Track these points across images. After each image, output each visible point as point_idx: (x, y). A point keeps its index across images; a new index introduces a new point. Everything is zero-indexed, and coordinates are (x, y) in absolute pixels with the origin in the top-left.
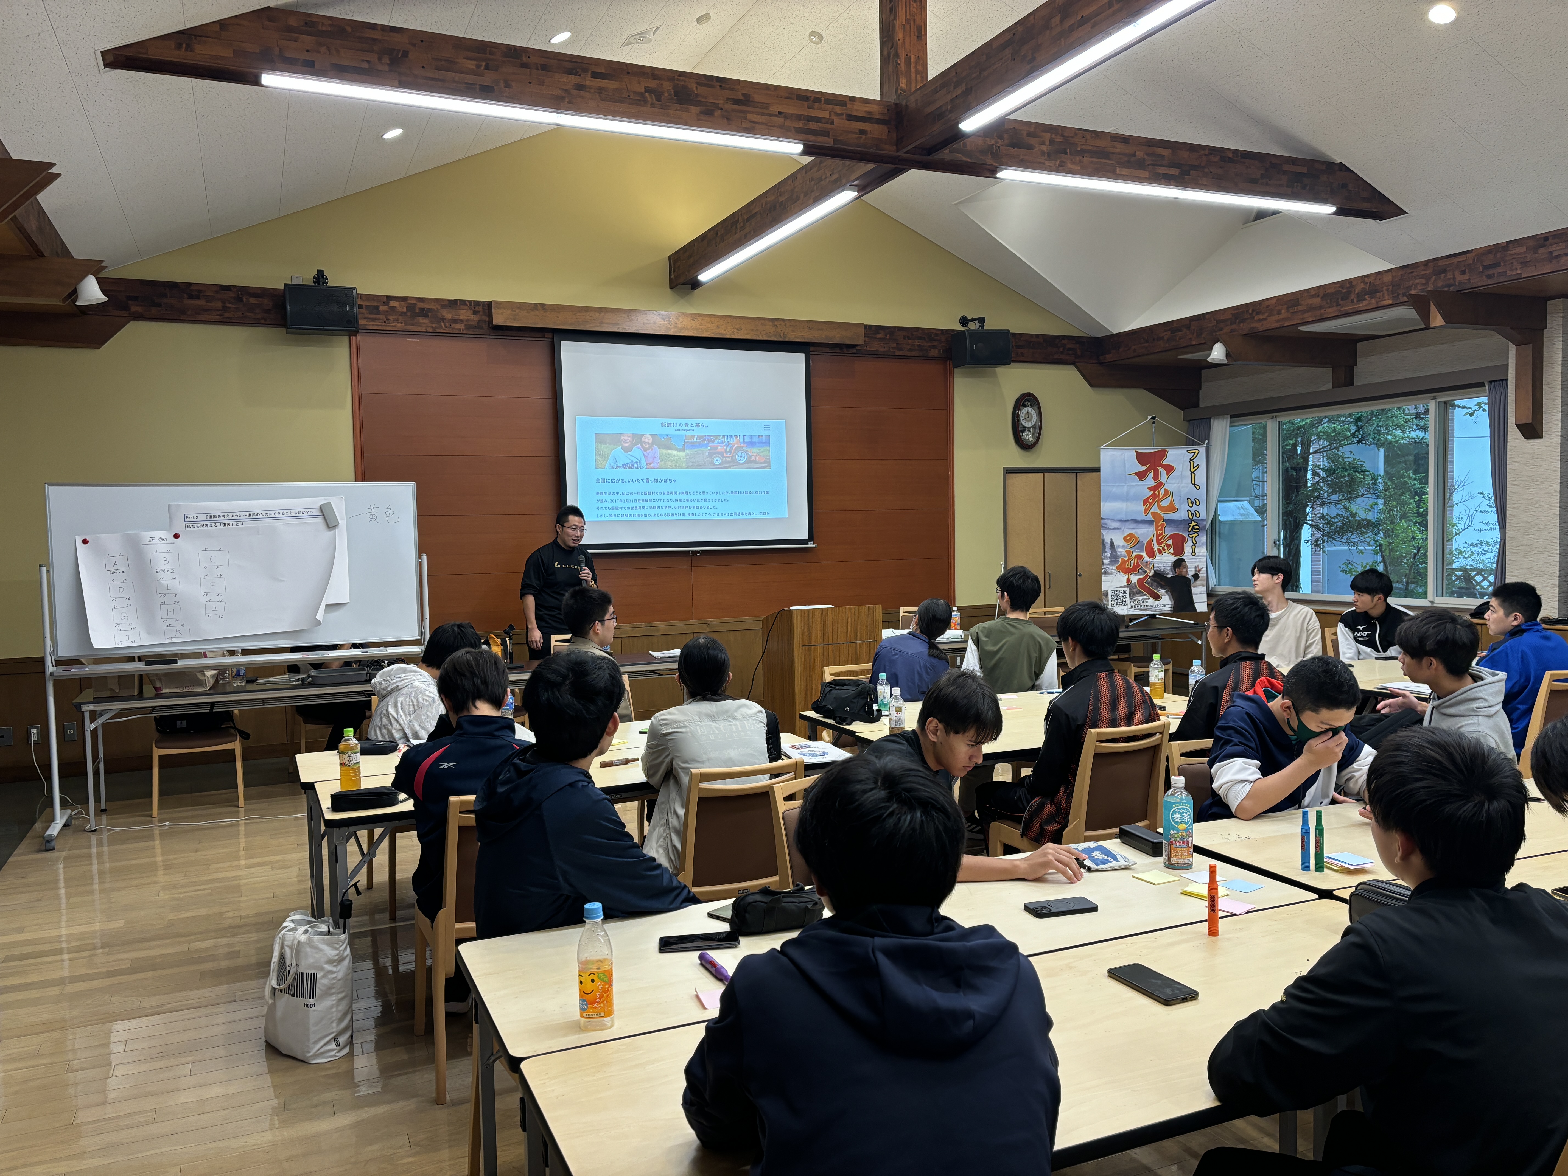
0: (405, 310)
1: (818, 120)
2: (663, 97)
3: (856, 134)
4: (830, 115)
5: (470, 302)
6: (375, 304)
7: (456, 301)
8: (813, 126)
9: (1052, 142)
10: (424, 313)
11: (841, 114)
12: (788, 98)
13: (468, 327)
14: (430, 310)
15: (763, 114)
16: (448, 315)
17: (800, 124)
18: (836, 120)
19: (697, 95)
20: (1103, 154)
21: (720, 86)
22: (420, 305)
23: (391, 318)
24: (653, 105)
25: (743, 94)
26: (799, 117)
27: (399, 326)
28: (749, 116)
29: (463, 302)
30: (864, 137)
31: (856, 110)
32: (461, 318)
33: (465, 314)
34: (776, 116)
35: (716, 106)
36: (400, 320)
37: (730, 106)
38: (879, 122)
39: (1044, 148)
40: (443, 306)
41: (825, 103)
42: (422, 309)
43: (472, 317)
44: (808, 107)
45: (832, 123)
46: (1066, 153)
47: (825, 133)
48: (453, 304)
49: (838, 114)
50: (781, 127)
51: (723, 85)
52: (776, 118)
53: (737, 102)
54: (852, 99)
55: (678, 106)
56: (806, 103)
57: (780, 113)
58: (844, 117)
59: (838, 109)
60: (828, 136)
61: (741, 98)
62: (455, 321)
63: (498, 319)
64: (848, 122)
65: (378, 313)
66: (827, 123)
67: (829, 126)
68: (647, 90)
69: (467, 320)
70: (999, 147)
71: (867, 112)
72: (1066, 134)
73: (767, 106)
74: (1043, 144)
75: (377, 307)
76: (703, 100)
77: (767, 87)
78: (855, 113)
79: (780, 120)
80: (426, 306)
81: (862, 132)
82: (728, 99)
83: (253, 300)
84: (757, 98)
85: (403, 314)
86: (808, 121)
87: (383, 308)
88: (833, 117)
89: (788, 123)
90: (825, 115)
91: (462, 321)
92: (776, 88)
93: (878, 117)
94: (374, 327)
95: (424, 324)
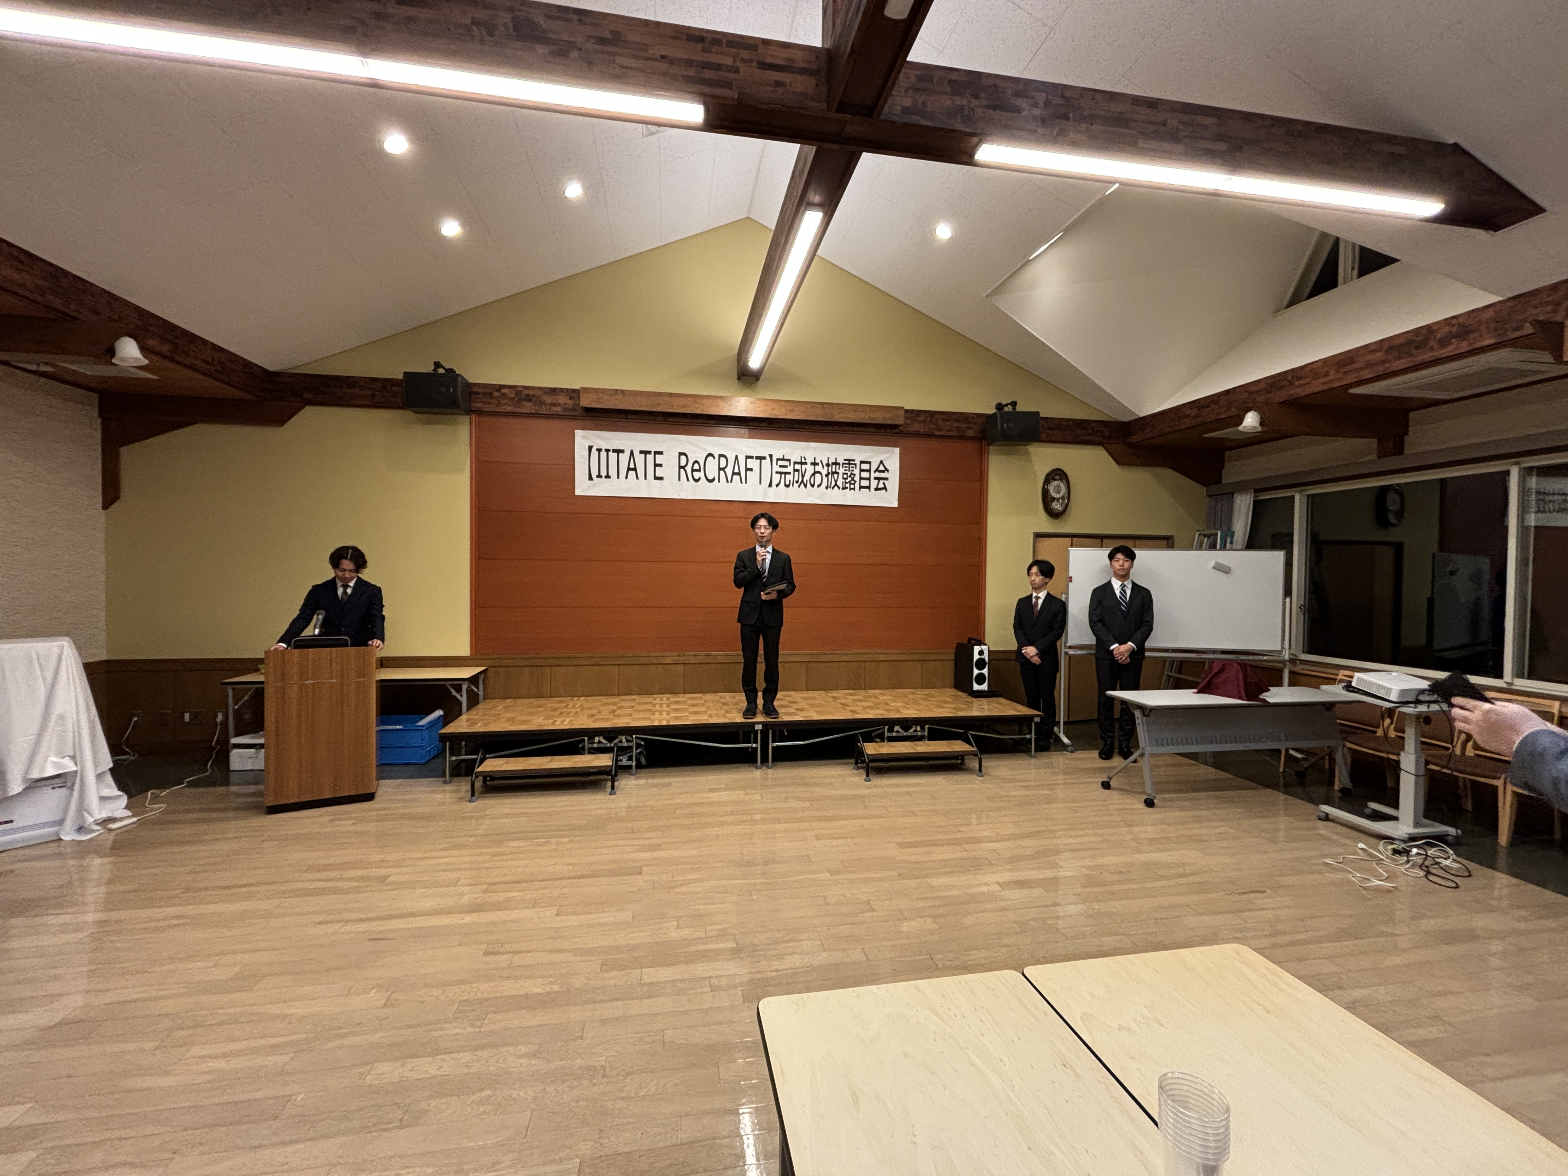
0: (513, 395)
1: (718, 67)
2: (497, 32)
3: (771, 86)
4: (734, 61)
5: (567, 390)
6: (490, 391)
7: (555, 389)
8: (709, 74)
9: (1047, 104)
10: (528, 398)
11: (751, 61)
12: (674, 38)
13: (565, 409)
14: (534, 396)
15: (638, 57)
16: (549, 400)
17: (692, 72)
18: (742, 67)
19: (545, 31)
20: (1120, 121)
21: (579, 20)
22: (526, 392)
23: (501, 402)
24: (482, 41)
25: (611, 32)
26: (689, 63)
27: (509, 409)
28: (619, 60)
29: (562, 390)
30: (780, 90)
31: (772, 56)
32: (560, 402)
33: (563, 399)
34: (657, 60)
35: (572, 45)
36: (510, 403)
37: (591, 46)
38: (803, 71)
39: (1037, 112)
40: (545, 393)
41: (727, 46)
42: (527, 395)
43: (569, 402)
44: (704, 50)
45: (737, 71)
46: (1068, 119)
47: (728, 85)
48: (553, 391)
49: (743, 60)
50: (664, 74)
51: (583, 18)
52: (657, 64)
53: (602, 41)
54: (766, 42)
55: (519, 44)
56: (700, 45)
57: (663, 57)
58: (754, 64)
59: (745, 54)
60: (731, 88)
61: (609, 36)
62: (554, 405)
63: (585, 402)
64: (758, 70)
65: (492, 398)
66: (729, 71)
67: (733, 76)
68: (475, 22)
69: (565, 404)
70: (973, 109)
71: (786, 59)
72: (1068, 94)
73: (645, 47)
74: (1036, 105)
75: (491, 394)
76: (554, 37)
77: (646, 23)
78: (769, 60)
79: (664, 66)
80: (530, 392)
81: (779, 84)
82: (590, 37)
83: (395, 389)
84: (630, 37)
85: (513, 399)
86: (703, 68)
87: (496, 394)
88: (738, 64)
89: (674, 70)
90: (729, 61)
91: (559, 405)
92: (658, 24)
93: (802, 65)
94: (488, 409)
95: (528, 407)
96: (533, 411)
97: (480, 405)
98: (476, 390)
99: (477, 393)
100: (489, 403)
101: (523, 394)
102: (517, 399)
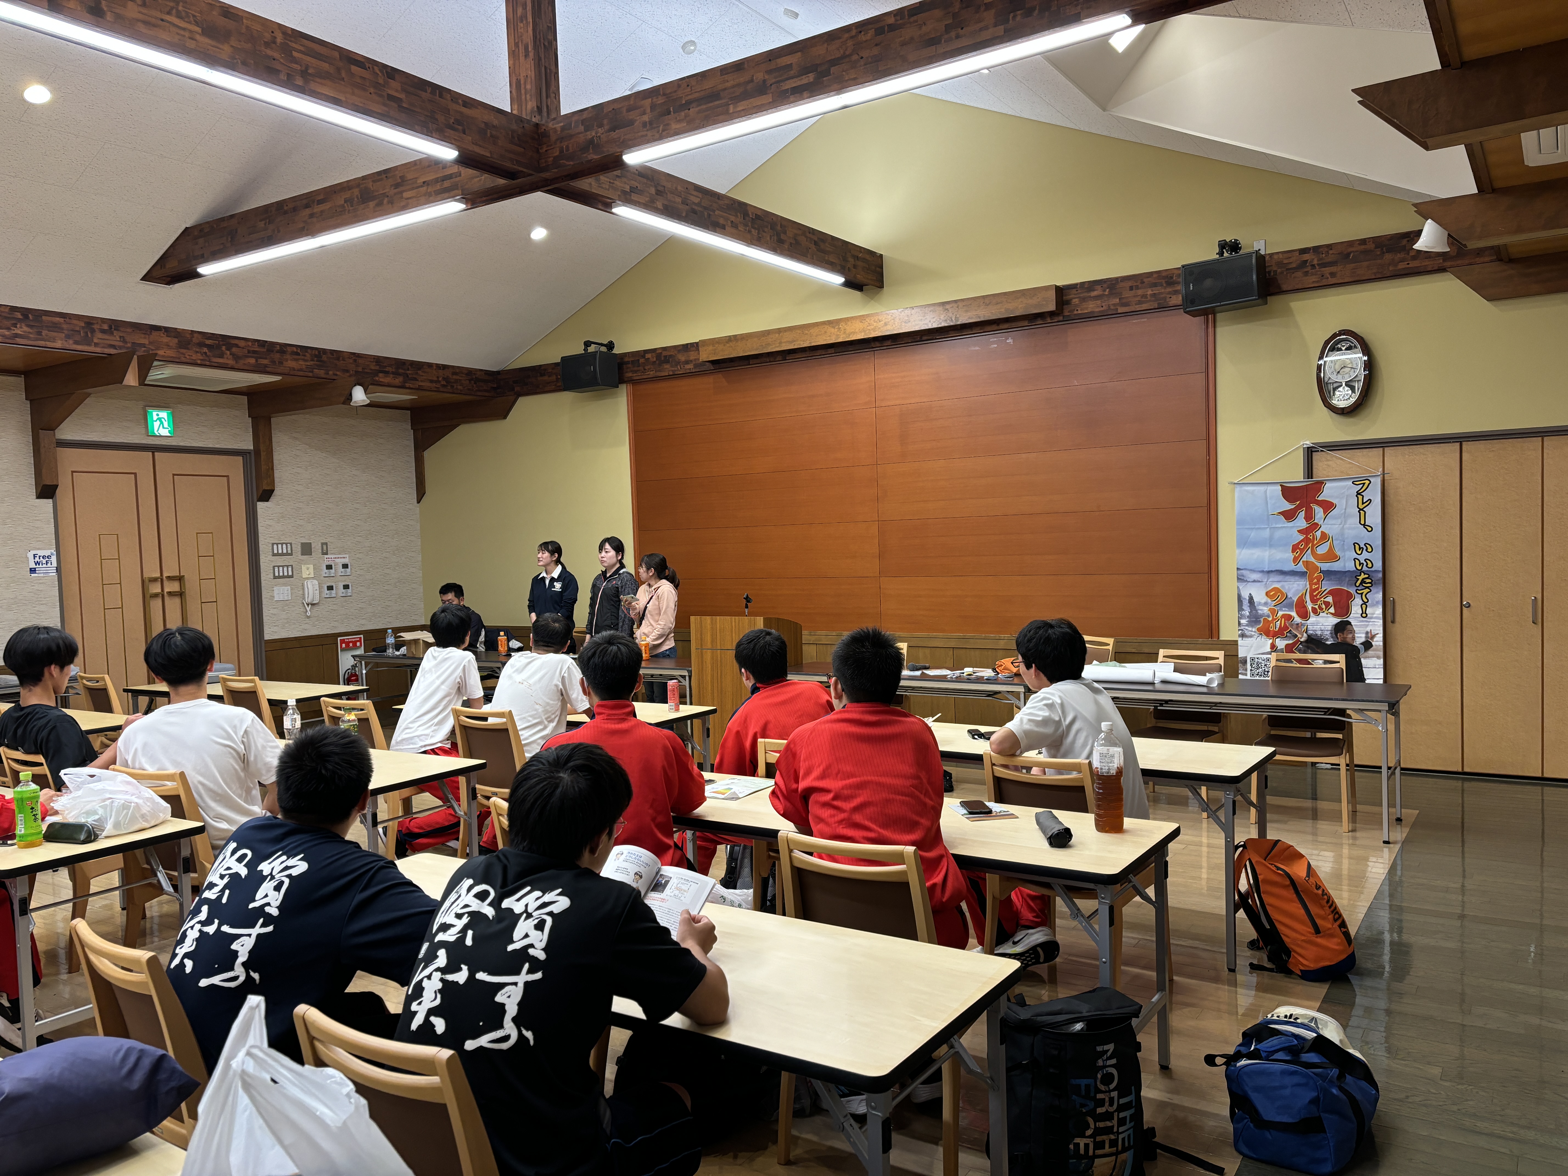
0: (655, 359)
1: (450, 177)
2: (354, 202)
6: (637, 358)
9: (653, 107)
10: (666, 360)
13: (689, 367)
14: (671, 356)
15: (413, 189)
16: (682, 358)
17: (438, 187)
21: (386, 177)
22: (664, 353)
23: (646, 368)
27: (652, 374)
32: (691, 358)
33: (694, 355)
35: (385, 195)
36: (651, 368)
40: (679, 351)
42: (665, 357)
48: (684, 348)
55: (363, 206)
62: (687, 362)
63: (705, 355)
65: (639, 365)
66: (456, 177)
69: (695, 360)
70: (599, 137)
74: (644, 113)
75: (638, 361)
76: (377, 193)
80: (668, 353)
82: (391, 186)
85: (654, 363)
87: (642, 360)
91: (691, 361)
94: (637, 378)
95: (667, 370)
96: (671, 373)
97: (630, 375)
98: (626, 359)
99: (628, 363)
100: (636, 372)
101: (663, 356)
102: (657, 362)
